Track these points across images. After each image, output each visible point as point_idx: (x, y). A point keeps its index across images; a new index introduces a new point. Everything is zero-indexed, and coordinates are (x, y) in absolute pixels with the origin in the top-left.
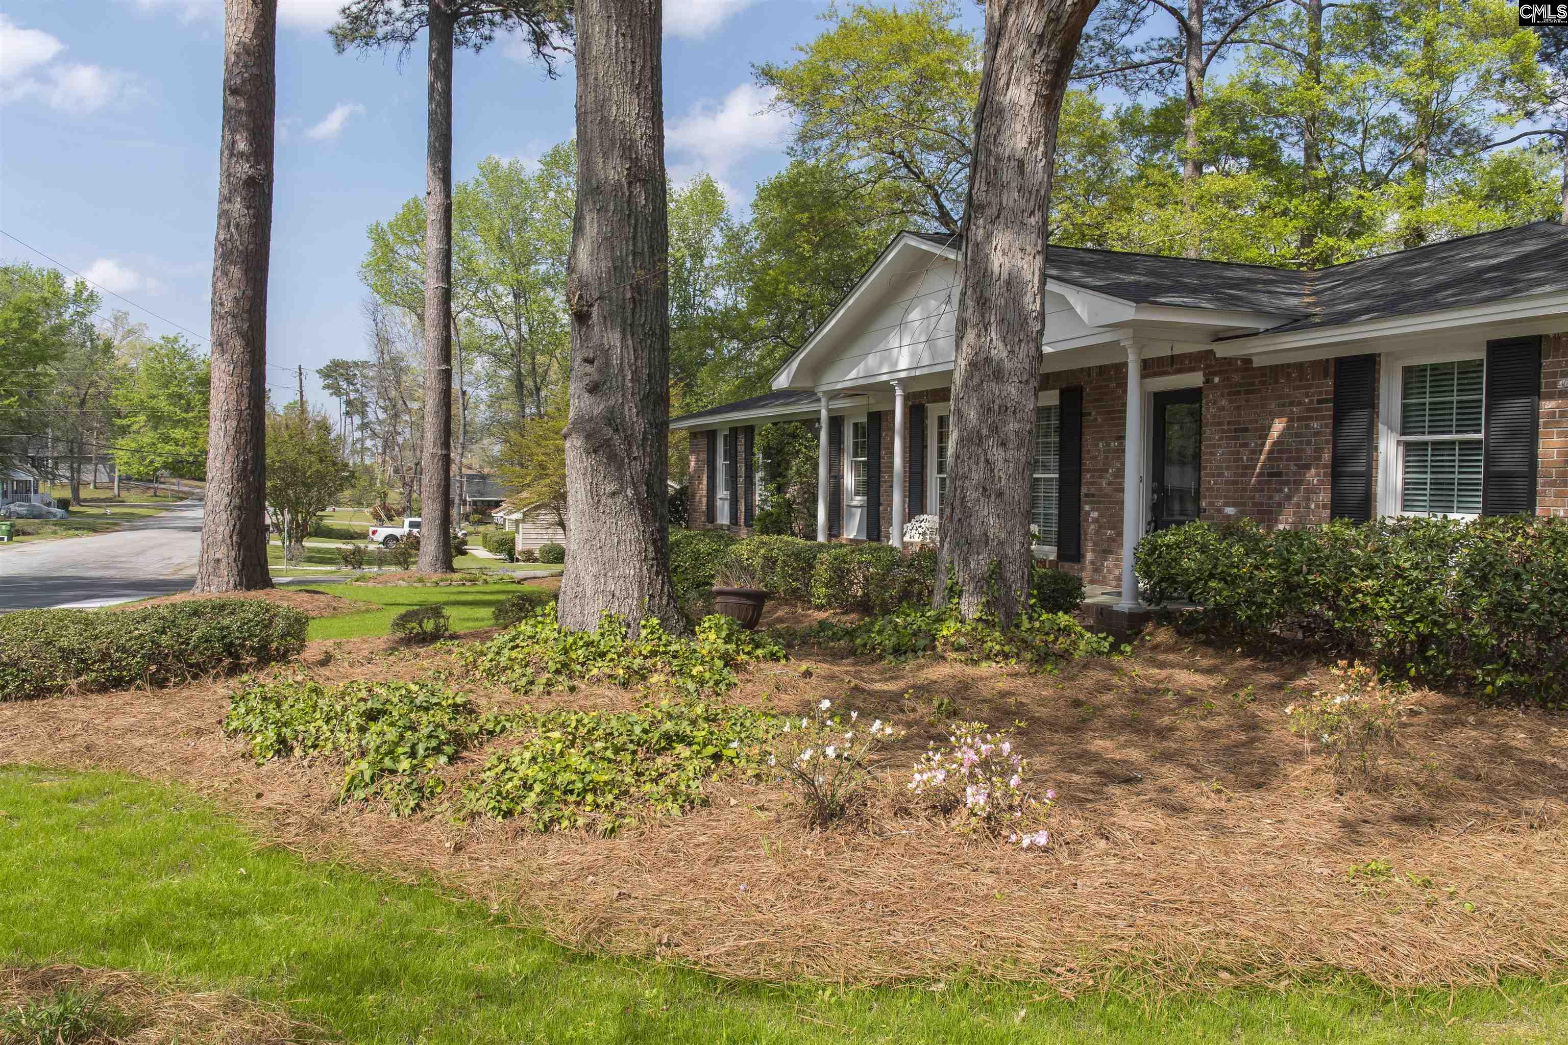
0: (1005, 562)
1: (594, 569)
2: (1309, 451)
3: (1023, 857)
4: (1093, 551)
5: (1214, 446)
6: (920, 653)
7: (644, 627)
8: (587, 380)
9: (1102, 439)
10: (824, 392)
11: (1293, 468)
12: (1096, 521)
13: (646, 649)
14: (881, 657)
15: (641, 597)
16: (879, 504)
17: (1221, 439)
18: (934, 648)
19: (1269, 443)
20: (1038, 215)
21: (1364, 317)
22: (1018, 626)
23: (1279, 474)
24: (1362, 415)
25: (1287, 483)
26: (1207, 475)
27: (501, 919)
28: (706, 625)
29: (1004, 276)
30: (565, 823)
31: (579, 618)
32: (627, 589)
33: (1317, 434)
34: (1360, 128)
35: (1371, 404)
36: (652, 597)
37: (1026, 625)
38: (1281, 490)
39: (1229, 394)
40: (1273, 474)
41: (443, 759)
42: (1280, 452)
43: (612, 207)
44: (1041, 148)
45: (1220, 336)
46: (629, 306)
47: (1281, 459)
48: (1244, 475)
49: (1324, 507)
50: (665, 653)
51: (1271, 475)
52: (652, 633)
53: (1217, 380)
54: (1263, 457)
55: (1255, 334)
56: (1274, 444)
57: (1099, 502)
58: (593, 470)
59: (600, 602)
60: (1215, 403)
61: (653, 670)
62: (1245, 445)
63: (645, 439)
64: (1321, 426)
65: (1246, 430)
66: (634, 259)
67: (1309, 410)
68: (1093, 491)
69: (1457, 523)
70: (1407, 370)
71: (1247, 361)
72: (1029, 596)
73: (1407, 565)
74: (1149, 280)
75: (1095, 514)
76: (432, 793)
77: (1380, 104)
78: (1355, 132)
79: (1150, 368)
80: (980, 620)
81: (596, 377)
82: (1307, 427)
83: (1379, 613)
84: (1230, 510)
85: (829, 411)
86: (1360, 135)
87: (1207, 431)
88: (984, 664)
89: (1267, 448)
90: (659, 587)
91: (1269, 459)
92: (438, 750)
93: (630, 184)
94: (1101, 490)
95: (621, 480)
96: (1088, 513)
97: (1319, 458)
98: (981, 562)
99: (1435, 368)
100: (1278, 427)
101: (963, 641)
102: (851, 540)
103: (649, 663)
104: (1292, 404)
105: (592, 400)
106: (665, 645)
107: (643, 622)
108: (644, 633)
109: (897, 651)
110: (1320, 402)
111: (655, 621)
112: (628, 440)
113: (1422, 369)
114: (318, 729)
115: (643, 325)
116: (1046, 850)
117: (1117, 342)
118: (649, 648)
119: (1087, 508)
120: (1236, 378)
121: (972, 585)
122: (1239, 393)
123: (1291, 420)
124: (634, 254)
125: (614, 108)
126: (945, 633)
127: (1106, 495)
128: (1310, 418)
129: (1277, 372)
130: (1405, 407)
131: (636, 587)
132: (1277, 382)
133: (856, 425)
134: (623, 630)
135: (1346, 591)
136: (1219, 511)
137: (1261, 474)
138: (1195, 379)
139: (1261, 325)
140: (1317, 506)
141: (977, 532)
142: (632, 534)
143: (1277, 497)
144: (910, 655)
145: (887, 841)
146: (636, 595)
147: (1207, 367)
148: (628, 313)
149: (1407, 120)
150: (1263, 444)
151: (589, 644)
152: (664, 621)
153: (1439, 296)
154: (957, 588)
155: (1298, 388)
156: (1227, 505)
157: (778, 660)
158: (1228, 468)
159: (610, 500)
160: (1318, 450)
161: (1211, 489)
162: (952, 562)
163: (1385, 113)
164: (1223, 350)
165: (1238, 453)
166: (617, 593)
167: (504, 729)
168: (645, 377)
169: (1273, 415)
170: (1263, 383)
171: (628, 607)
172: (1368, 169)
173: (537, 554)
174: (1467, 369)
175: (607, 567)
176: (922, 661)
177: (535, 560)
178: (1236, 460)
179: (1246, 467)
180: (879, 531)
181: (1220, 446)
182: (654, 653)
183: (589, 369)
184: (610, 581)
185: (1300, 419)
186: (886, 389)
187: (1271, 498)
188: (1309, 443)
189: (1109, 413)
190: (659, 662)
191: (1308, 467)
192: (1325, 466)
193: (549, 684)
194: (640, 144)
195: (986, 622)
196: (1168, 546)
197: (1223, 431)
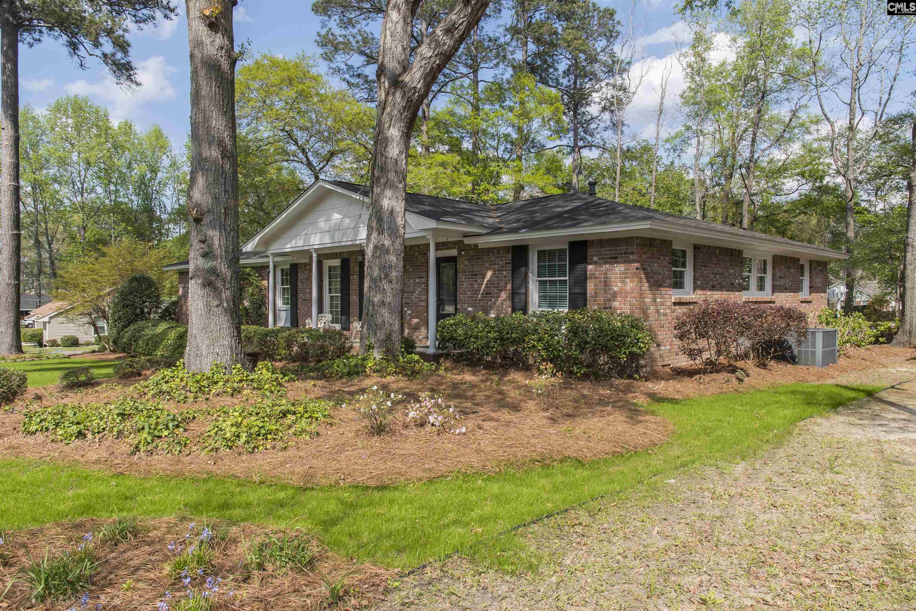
0: (392, 333)
1: (207, 342)
2: (502, 284)
3: (457, 437)
4: (409, 328)
5: (462, 281)
6: (360, 374)
7: (234, 369)
8: (201, 251)
9: (412, 278)
10: (272, 254)
11: (496, 291)
12: (410, 315)
13: (238, 378)
14: (341, 377)
15: (232, 355)
16: (297, 309)
17: (465, 278)
18: (365, 372)
19: (486, 280)
20: (403, 183)
21: (524, 230)
22: (398, 361)
23: (490, 293)
24: (523, 269)
25: (494, 297)
26: (460, 294)
27: (262, 483)
28: (260, 367)
29: (390, 209)
30: (261, 448)
31: (199, 366)
32: (225, 351)
33: (505, 277)
34: (496, 138)
35: (526, 264)
36: (237, 354)
37: (401, 360)
38: (491, 300)
39: (469, 259)
40: (487, 293)
41: (181, 430)
42: (490, 284)
43: (214, 168)
44: (404, 155)
45: (466, 235)
46: (223, 216)
47: (491, 287)
48: (475, 294)
49: (509, 307)
50: (247, 380)
51: (487, 294)
52: (239, 371)
53: (463, 253)
54: (483, 286)
55: (481, 235)
56: (488, 281)
57: (411, 306)
58: (207, 294)
59: (211, 358)
60: (462, 263)
61: (243, 388)
62: (476, 281)
63: (231, 279)
64: (507, 273)
65: (476, 275)
66: (225, 195)
67: (502, 267)
68: (408, 301)
69: (563, 312)
70: (539, 252)
71: (476, 246)
72: (402, 347)
73: (549, 329)
74: (431, 208)
75: (409, 312)
76: (186, 444)
77: (504, 128)
78: (495, 140)
79: (439, 246)
80: (382, 359)
81: (207, 250)
82: (501, 274)
83: (540, 348)
84: (470, 309)
85: (274, 262)
86: (496, 141)
87: (459, 275)
88: (388, 377)
89: (485, 282)
90: (240, 349)
91: (486, 287)
92: (177, 426)
93: (222, 158)
94: (412, 301)
95: (221, 299)
96: (406, 311)
97: (506, 287)
98: (381, 335)
99: (549, 251)
100: (489, 274)
101: (378, 367)
102: (281, 327)
103: (240, 385)
104: (495, 264)
105: (204, 260)
106: (246, 377)
107: (233, 367)
108: (234, 371)
109: (349, 374)
110: (506, 263)
111: (239, 366)
112: (224, 280)
113: (544, 251)
114: (98, 424)
115: (229, 226)
116: (465, 434)
117: (425, 236)
118: (239, 378)
119: (406, 309)
120: (472, 253)
121: (379, 343)
122: (473, 259)
123: (494, 271)
124: (225, 191)
125: (214, 121)
126: (370, 365)
127: (415, 303)
128: (502, 270)
129: (489, 251)
130: (539, 267)
131: (229, 350)
132: (488, 255)
133: (282, 270)
134: (224, 370)
135: (527, 340)
136: (466, 309)
137: (483, 294)
138: (454, 252)
139: (484, 231)
140: (506, 307)
141: (380, 320)
142: (226, 325)
143: (490, 303)
144: (355, 376)
145: (407, 437)
146: (229, 354)
147: (459, 248)
148: (222, 220)
149: (514, 136)
150: (483, 281)
151: (208, 378)
152: (243, 365)
153: (549, 223)
154: (371, 345)
155: (498, 257)
156: (469, 307)
157: (294, 381)
158: (469, 291)
159: (216, 309)
160: (506, 284)
161: (462, 300)
162: (369, 334)
163: (506, 132)
164: (467, 241)
165: (473, 284)
166: (220, 353)
167: (194, 418)
168: (231, 250)
169: (488, 269)
170: (483, 255)
171: (225, 359)
172: (500, 156)
173: (59, 342)
174: (562, 252)
175: (214, 342)
176: (361, 378)
177: (58, 345)
178: (472, 288)
179: (476, 290)
180: (297, 323)
181: (465, 281)
182: (241, 381)
183: (202, 245)
184: (216, 347)
185: (498, 270)
186: (307, 253)
187: (487, 303)
188: (502, 280)
189: (415, 266)
190: (245, 384)
191: (502, 290)
192: (509, 290)
193: (195, 398)
194: (227, 140)
195: (385, 359)
196: (451, 325)
197: (466, 275)
